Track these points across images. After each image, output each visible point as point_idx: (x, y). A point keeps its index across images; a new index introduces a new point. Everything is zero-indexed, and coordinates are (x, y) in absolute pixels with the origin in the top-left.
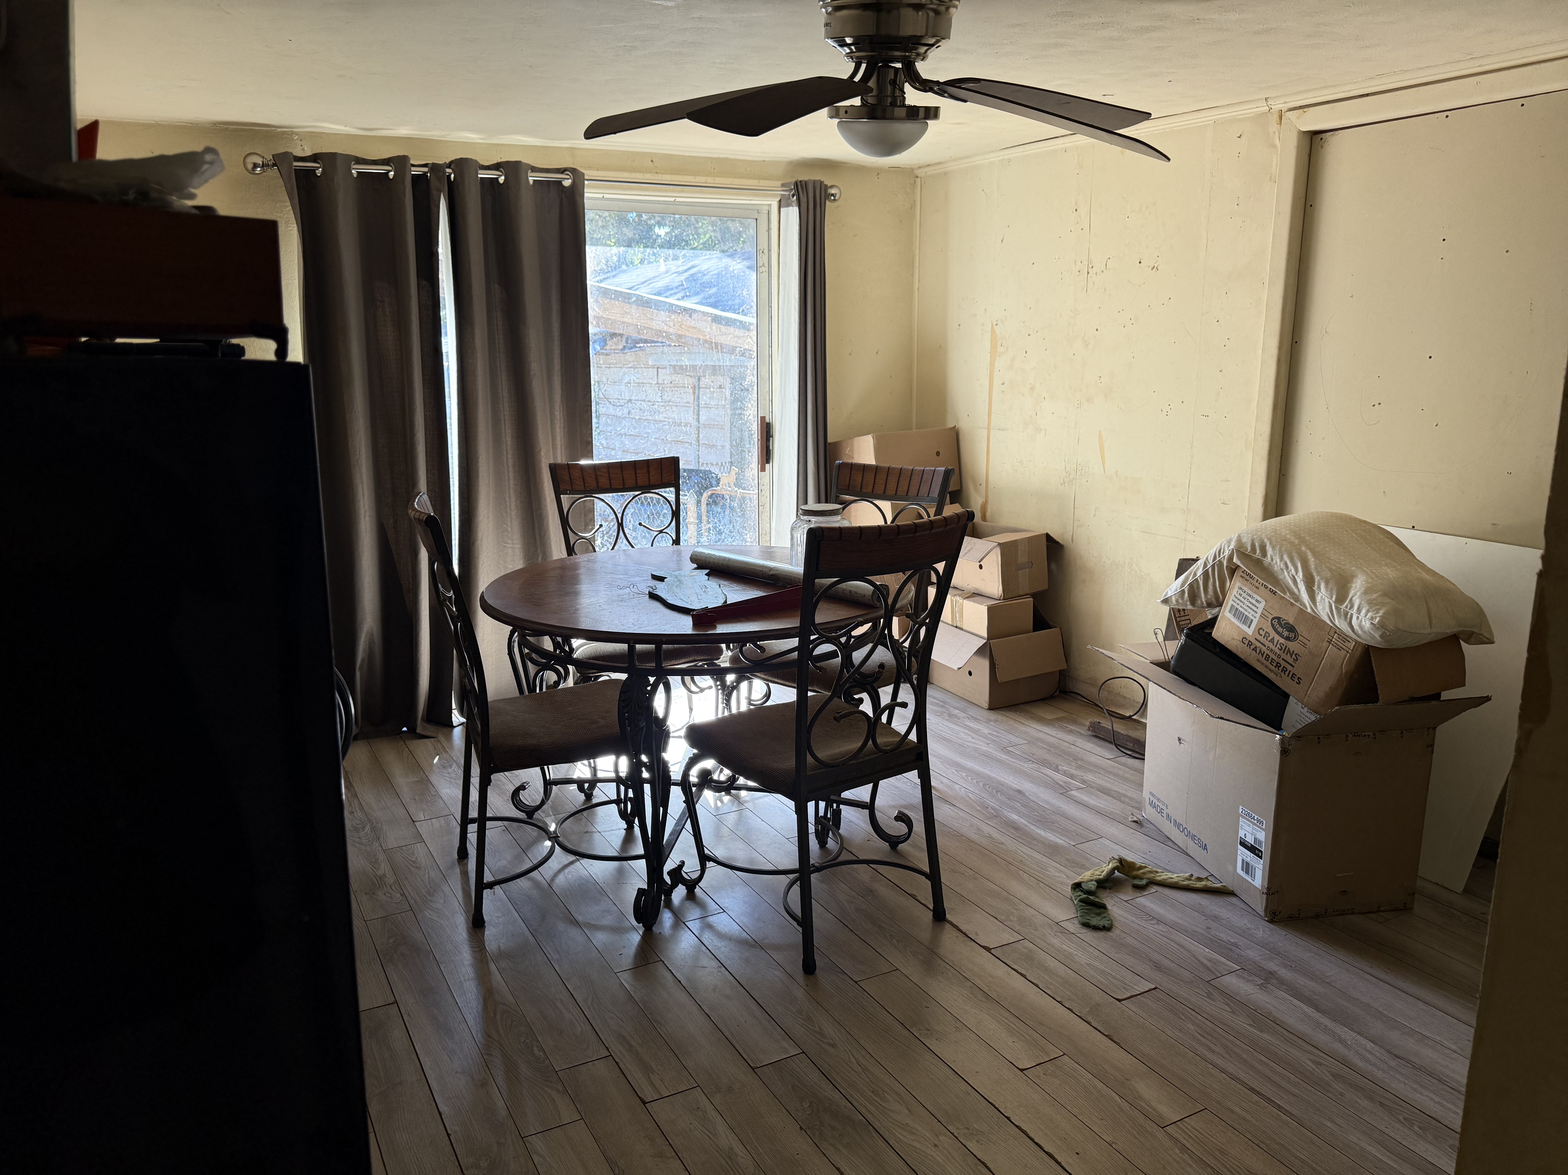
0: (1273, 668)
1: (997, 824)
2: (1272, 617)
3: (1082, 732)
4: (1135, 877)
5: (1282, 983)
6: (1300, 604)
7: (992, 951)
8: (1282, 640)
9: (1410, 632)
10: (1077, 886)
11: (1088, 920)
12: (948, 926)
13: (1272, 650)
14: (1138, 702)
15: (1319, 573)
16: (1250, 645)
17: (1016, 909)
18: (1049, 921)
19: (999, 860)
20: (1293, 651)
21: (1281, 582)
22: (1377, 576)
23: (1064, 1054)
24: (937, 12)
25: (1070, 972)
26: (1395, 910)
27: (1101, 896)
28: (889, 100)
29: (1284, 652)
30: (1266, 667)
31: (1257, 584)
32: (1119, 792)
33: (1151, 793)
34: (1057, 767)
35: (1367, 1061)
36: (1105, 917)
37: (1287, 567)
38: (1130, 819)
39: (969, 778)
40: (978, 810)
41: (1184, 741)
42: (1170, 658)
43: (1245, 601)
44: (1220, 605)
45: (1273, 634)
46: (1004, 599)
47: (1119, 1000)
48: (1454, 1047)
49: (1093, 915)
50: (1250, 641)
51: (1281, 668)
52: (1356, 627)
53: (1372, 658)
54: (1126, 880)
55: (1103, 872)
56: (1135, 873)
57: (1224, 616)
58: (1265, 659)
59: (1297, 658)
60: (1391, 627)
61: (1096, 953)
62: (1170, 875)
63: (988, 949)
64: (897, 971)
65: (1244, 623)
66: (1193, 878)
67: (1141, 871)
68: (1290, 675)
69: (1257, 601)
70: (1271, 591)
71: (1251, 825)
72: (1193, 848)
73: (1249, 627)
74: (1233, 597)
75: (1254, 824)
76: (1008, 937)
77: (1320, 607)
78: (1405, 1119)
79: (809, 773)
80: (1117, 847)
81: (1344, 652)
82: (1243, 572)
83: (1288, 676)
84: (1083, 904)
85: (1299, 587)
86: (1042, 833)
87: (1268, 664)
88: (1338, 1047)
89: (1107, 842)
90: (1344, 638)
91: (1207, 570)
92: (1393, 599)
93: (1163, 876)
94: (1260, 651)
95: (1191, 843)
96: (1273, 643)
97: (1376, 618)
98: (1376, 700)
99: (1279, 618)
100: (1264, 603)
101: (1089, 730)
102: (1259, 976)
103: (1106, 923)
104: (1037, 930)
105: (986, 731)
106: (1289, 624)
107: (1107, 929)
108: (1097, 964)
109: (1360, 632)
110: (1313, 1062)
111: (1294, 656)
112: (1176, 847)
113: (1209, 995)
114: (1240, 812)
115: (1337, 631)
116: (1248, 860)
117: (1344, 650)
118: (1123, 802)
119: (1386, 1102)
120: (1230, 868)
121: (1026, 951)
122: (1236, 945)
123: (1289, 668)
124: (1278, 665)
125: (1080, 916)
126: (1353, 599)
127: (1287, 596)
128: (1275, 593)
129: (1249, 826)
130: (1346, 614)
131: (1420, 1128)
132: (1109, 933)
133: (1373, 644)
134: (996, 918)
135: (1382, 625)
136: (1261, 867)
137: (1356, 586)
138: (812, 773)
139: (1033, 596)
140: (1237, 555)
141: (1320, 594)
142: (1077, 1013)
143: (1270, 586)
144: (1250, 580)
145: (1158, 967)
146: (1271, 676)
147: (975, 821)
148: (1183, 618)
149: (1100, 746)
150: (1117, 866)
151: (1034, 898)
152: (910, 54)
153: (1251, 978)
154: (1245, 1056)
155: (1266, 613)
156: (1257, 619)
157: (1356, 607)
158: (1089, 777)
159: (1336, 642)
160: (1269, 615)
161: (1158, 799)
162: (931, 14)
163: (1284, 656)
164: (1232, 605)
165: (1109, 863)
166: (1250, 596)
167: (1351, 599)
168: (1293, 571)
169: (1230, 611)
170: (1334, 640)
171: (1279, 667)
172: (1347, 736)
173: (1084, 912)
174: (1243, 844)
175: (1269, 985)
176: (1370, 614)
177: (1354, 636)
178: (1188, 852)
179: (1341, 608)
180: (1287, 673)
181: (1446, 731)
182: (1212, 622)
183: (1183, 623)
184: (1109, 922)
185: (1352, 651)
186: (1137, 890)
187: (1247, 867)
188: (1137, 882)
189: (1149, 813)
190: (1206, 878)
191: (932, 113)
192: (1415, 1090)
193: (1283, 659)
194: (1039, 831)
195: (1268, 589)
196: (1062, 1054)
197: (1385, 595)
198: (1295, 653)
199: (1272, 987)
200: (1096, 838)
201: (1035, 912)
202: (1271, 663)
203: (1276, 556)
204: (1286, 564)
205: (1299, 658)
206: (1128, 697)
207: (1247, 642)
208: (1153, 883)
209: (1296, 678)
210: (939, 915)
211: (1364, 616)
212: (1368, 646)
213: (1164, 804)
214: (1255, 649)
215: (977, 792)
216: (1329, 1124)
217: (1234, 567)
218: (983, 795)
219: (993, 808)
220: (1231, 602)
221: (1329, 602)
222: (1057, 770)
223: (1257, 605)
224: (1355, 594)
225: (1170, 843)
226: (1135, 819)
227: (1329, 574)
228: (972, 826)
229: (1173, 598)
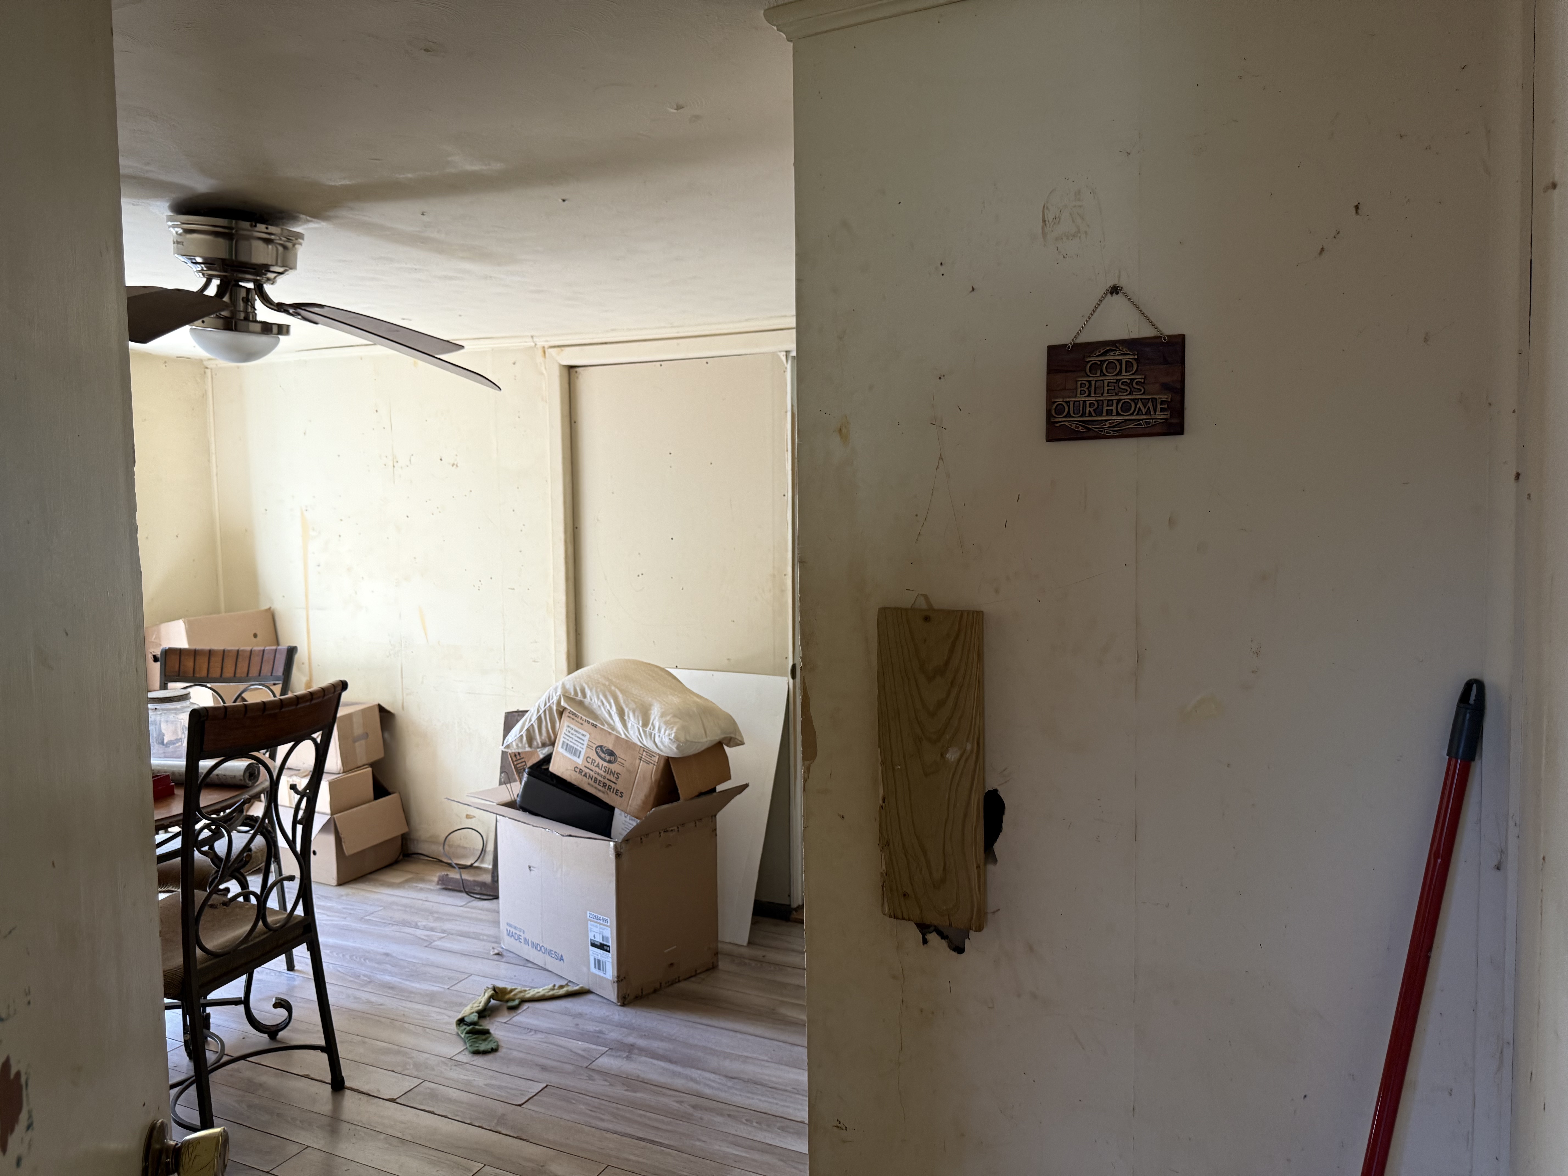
0: (600, 788)
1: (372, 988)
2: (596, 746)
3: (432, 888)
4: (507, 1001)
5: (643, 1051)
6: (616, 732)
7: (398, 1101)
8: (605, 764)
9: (695, 742)
10: (461, 1021)
11: (477, 1047)
12: (347, 1092)
13: (598, 774)
14: (477, 850)
15: (627, 706)
16: (581, 772)
17: (409, 1058)
18: (443, 1059)
19: (383, 1020)
20: (615, 772)
21: (600, 717)
22: (667, 703)
23: (485, 1165)
24: (285, 248)
25: (472, 1095)
26: (707, 970)
27: (483, 1024)
28: (242, 316)
29: (608, 773)
30: (596, 788)
31: (581, 721)
32: (477, 933)
33: (507, 924)
34: (416, 924)
35: (713, 1088)
36: (491, 1041)
37: (603, 704)
38: (492, 953)
39: (335, 954)
40: (351, 981)
41: (534, 868)
42: (515, 796)
43: (573, 737)
44: (553, 744)
45: (598, 760)
46: (343, 772)
47: (520, 1105)
48: (766, 1058)
49: (480, 1042)
50: (580, 769)
51: (607, 787)
52: (659, 744)
53: (672, 766)
54: (501, 1005)
55: (480, 1003)
56: (507, 997)
57: (558, 752)
58: (594, 782)
59: (618, 776)
60: (682, 739)
61: (491, 1073)
62: (536, 990)
63: (393, 1100)
64: (308, 1148)
65: (575, 755)
66: (556, 987)
67: (513, 993)
68: (615, 791)
69: (583, 735)
70: (593, 725)
71: (598, 925)
72: (551, 963)
73: (579, 757)
74: (563, 735)
75: (600, 924)
76: (408, 1084)
77: (631, 732)
78: (747, 1120)
79: (199, 967)
80: (486, 980)
81: (651, 765)
82: (569, 713)
83: (613, 792)
84: (471, 1035)
85: (614, 718)
86: (417, 985)
87: (596, 785)
88: (691, 1085)
89: (477, 978)
90: (651, 754)
91: (540, 715)
92: (680, 719)
93: (530, 994)
94: (590, 776)
95: (548, 959)
96: (599, 767)
97: (672, 734)
98: (677, 799)
99: (601, 747)
100: (588, 736)
101: (438, 884)
102: (624, 1051)
103: (493, 1045)
104: (433, 1070)
105: (340, 907)
106: (609, 750)
107: (494, 1050)
108: (493, 1082)
109: (662, 747)
110: (677, 1102)
111: (615, 775)
112: (535, 967)
113: (590, 1078)
114: (588, 917)
115: (645, 749)
116: (599, 957)
117: (651, 763)
118: (483, 940)
119: (732, 1113)
120: (585, 969)
121: (428, 1091)
122: (600, 1032)
123: (613, 785)
124: (604, 785)
125: (471, 1046)
126: (654, 722)
127: (606, 727)
128: (596, 726)
129: (597, 927)
130: (651, 734)
131: (757, 1123)
132: (498, 1054)
133: (671, 755)
134: (393, 1071)
135: (677, 739)
136: (610, 960)
137: (654, 713)
138: (204, 965)
139: (372, 765)
140: (564, 699)
141: (631, 722)
142: (486, 1128)
143: (591, 721)
144: (576, 718)
145: (544, 1068)
146: (600, 795)
147: (350, 992)
148: (520, 761)
149: (450, 897)
150: (492, 994)
151: (424, 1044)
152: (261, 278)
153: (618, 1054)
154: (628, 1115)
155: (591, 744)
156: (585, 750)
157: (657, 728)
158: (448, 926)
159: (645, 758)
160: (593, 745)
161: (515, 928)
162: (280, 249)
163: (608, 776)
164: (564, 741)
165: (484, 993)
166: (577, 731)
167: (653, 723)
168: (608, 707)
169: (562, 747)
170: (643, 757)
171: (605, 786)
172: (660, 833)
173: (472, 1042)
174: (593, 945)
175: (633, 1056)
176: (667, 732)
177: (658, 751)
178: (547, 967)
179: (646, 731)
180: (612, 790)
181: (724, 816)
182: (548, 759)
183: (520, 765)
184: (495, 1044)
185: (657, 763)
186: (513, 1011)
187: (599, 964)
188: (511, 1004)
189: (507, 943)
190: (567, 985)
191: (283, 330)
192: (749, 1097)
193: (608, 779)
194: (413, 985)
195: (590, 723)
196: (483, 1165)
197: (675, 716)
198: (616, 773)
199: (635, 1056)
200: (466, 976)
201: (428, 1055)
202: (599, 785)
203: (594, 696)
204: (602, 702)
205: (619, 776)
206: (468, 846)
207: (578, 770)
208: (524, 1001)
209: (619, 792)
210: (338, 1084)
211: (663, 733)
212: (668, 757)
213: (520, 930)
214: (585, 775)
215: (345, 964)
216: (698, 1143)
217: (561, 710)
218: (352, 966)
219: (365, 976)
220: (562, 739)
221: (637, 727)
222: (417, 927)
223: (583, 738)
224: (655, 718)
225: (530, 965)
226: (496, 951)
227: (634, 706)
228: (348, 996)
229: (514, 744)
